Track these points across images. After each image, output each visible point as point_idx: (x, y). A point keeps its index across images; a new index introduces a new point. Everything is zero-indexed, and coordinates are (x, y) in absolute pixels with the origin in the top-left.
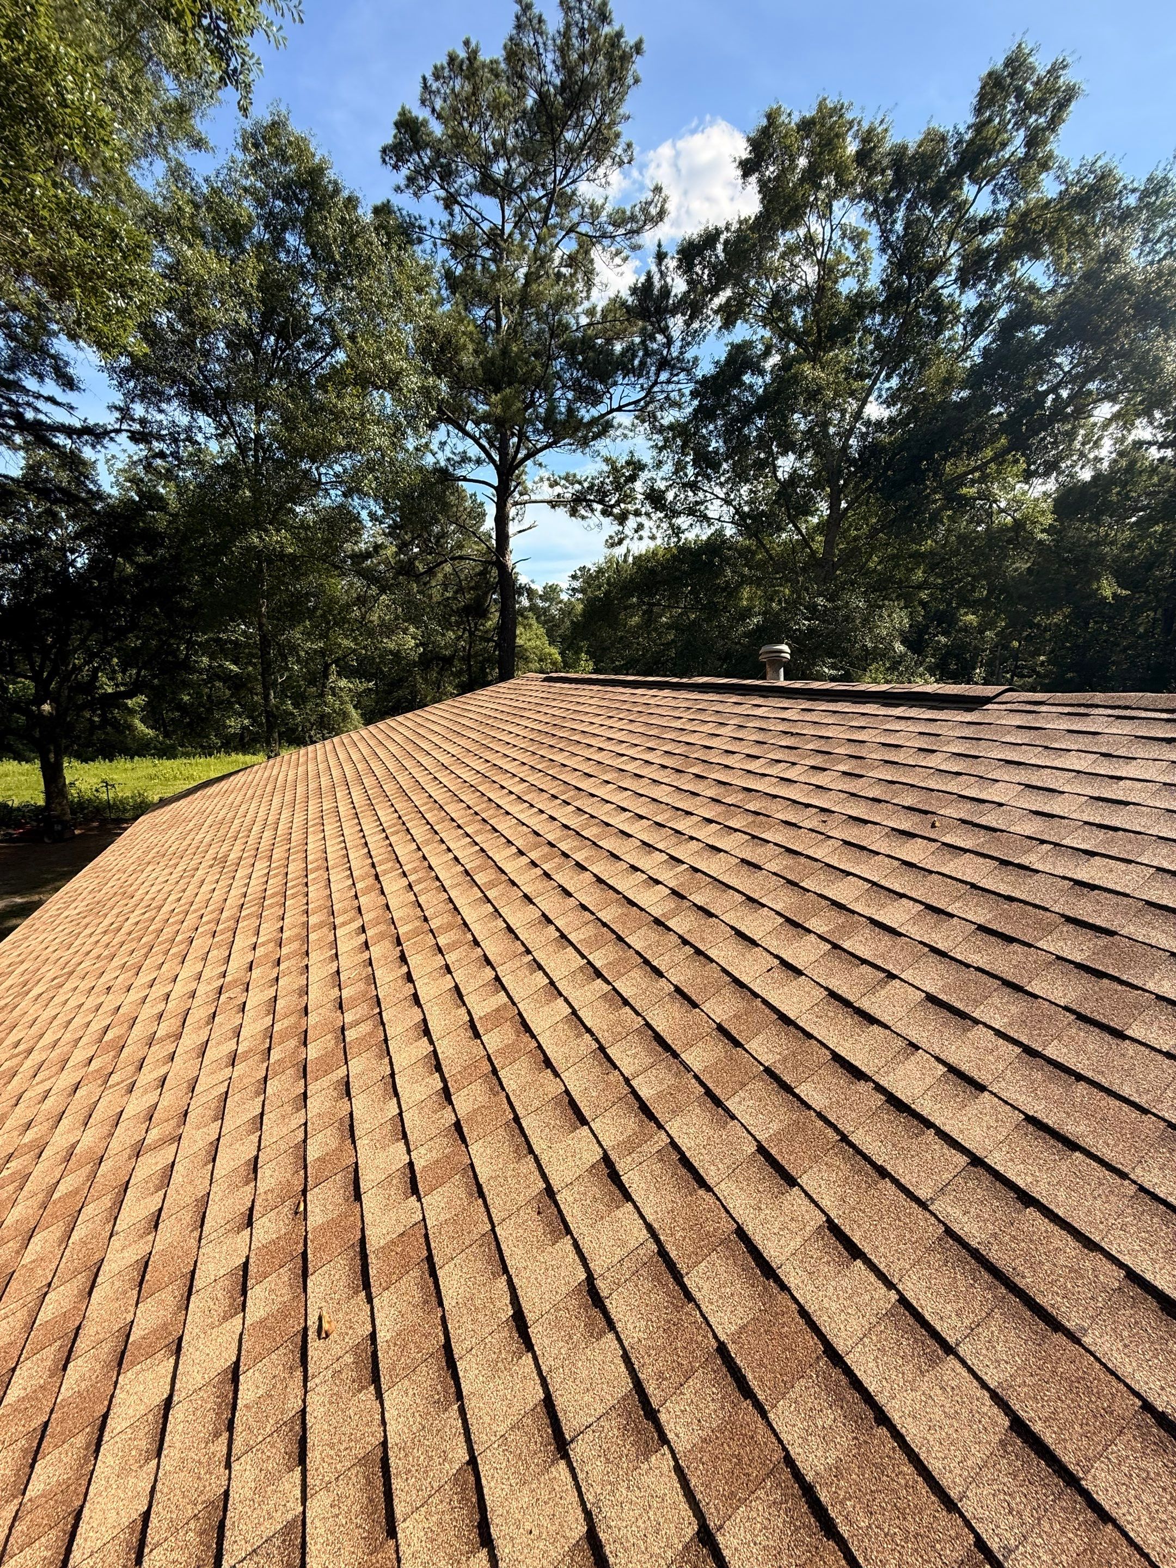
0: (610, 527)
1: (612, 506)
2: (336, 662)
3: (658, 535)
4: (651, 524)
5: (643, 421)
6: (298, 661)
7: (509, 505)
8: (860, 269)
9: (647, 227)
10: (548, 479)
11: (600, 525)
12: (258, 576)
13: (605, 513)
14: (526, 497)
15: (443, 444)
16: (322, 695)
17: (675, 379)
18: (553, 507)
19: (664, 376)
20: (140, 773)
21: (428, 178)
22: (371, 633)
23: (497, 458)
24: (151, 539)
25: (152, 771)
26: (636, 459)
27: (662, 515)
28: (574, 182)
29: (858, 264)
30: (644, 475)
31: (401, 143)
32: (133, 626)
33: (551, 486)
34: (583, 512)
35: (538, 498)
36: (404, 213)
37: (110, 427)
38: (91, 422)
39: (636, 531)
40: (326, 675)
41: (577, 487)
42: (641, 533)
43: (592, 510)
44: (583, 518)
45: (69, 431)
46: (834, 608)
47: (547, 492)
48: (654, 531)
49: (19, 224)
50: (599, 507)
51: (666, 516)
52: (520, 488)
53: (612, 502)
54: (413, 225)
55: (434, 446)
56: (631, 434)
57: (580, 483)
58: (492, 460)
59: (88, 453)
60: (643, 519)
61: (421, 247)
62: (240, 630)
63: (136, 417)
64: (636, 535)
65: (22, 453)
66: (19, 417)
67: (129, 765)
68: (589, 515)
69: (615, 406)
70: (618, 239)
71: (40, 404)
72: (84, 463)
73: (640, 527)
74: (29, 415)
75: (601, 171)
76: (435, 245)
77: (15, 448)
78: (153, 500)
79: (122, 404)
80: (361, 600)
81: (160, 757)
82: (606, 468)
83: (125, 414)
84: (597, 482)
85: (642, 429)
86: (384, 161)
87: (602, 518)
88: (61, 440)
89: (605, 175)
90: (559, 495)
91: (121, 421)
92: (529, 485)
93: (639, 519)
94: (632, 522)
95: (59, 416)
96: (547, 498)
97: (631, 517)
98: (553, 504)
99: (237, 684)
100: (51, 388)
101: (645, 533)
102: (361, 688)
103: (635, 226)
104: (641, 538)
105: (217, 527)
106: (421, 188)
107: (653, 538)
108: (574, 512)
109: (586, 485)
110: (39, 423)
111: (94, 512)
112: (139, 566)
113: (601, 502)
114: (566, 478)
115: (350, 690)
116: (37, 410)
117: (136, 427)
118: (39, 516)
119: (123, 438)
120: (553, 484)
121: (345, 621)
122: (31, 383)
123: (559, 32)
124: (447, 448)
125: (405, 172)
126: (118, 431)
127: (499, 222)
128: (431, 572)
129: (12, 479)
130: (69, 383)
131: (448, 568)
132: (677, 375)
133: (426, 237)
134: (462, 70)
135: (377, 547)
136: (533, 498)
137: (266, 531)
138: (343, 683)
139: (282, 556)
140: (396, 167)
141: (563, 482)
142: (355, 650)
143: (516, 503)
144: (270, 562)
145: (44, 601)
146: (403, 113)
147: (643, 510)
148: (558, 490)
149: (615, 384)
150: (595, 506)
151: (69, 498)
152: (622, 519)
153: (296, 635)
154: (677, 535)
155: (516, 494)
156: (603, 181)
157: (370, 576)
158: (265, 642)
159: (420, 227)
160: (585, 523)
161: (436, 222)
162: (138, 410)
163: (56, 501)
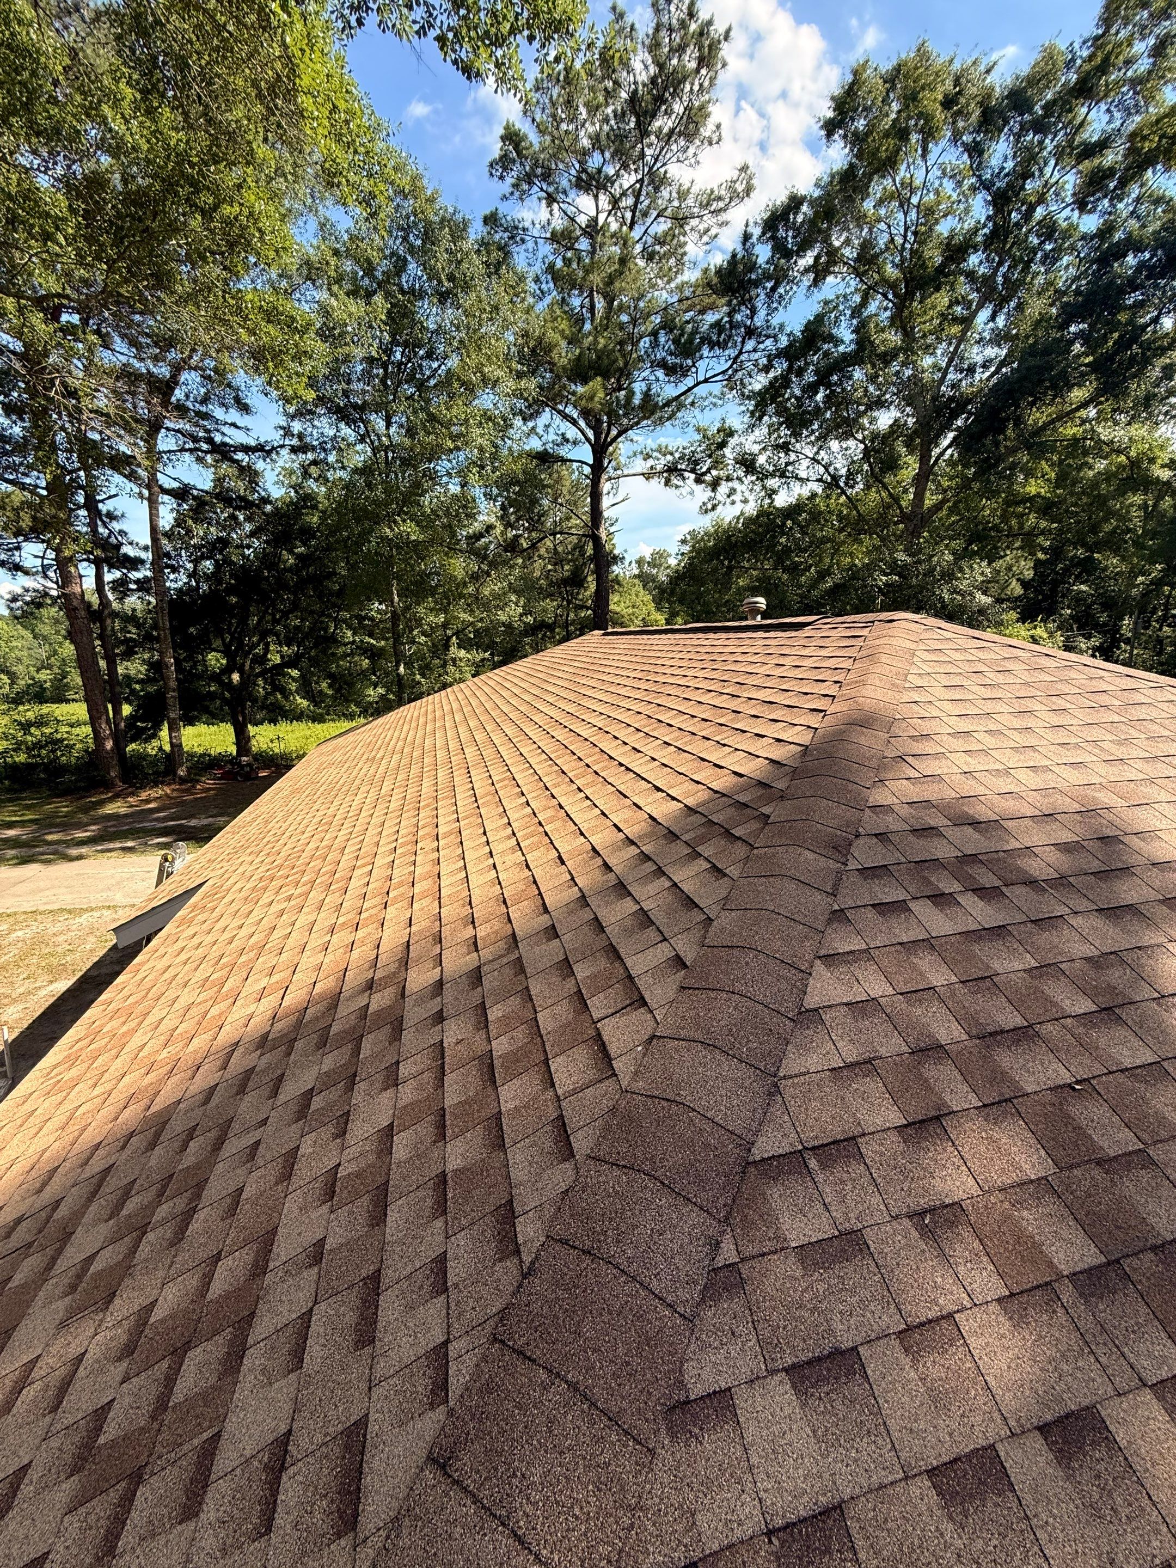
0: (702, 493)
1: (704, 474)
2: (457, 634)
3: (751, 498)
4: (744, 488)
5: (732, 389)
6: (424, 633)
7: (602, 480)
8: (962, 206)
9: (733, 204)
10: (641, 453)
11: (692, 493)
12: (390, 561)
13: (698, 481)
14: (619, 472)
15: (547, 427)
16: (444, 665)
17: (761, 346)
18: (647, 479)
19: (750, 345)
20: (297, 734)
21: (531, 183)
22: (486, 607)
23: (592, 437)
24: (307, 533)
25: (308, 733)
26: (727, 426)
27: (754, 478)
28: (664, 165)
29: (960, 201)
30: (733, 441)
31: (505, 155)
32: (295, 606)
33: (645, 459)
34: (675, 482)
35: (631, 472)
36: (509, 218)
37: (276, 444)
38: (262, 440)
39: (729, 496)
40: (447, 647)
41: (669, 458)
42: (733, 497)
43: (684, 479)
44: (677, 487)
45: (246, 449)
46: (915, 563)
47: (641, 465)
48: (747, 494)
49: (236, 326)
50: (693, 476)
51: (758, 479)
52: (613, 463)
53: (704, 469)
54: (516, 228)
55: (540, 430)
56: (721, 402)
57: (672, 454)
58: (588, 440)
59: (260, 465)
60: (735, 484)
61: (524, 246)
62: (377, 608)
63: (296, 432)
64: (728, 501)
65: (213, 469)
66: (210, 441)
67: (289, 728)
68: (680, 483)
69: (701, 378)
70: (705, 218)
71: (226, 429)
72: (256, 473)
73: (733, 491)
74: (218, 438)
75: (691, 151)
76: (536, 243)
77: (207, 466)
78: (306, 501)
79: (285, 424)
80: (475, 577)
81: (313, 721)
82: (699, 437)
83: (287, 432)
84: (687, 451)
85: (730, 396)
86: (491, 174)
87: (694, 486)
88: (240, 456)
89: (695, 155)
90: (652, 468)
91: (284, 436)
92: (623, 460)
93: (730, 484)
94: (724, 488)
95: (238, 437)
96: (639, 470)
97: (724, 482)
98: (648, 476)
99: (374, 654)
100: (234, 415)
101: (737, 497)
102: (478, 658)
103: (721, 204)
104: (733, 503)
105: (358, 521)
106: (524, 192)
107: (745, 501)
108: (667, 482)
109: (677, 455)
110: (224, 444)
111: (264, 513)
112: (299, 557)
113: (693, 471)
114: (659, 450)
115: (469, 660)
116: (223, 434)
117: (295, 442)
118: (225, 520)
119: (284, 452)
120: (647, 457)
121: (461, 596)
122: (219, 413)
123: (648, 36)
124: (551, 430)
125: (509, 181)
126: (282, 446)
127: (593, 213)
128: (534, 546)
129: (207, 492)
130: (245, 409)
131: (548, 542)
132: (763, 342)
133: (528, 238)
134: (558, 80)
135: (490, 528)
136: (626, 472)
137: (395, 522)
138: (462, 653)
139: (408, 542)
140: (502, 178)
141: (655, 454)
142: (472, 623)
143: (610, 479)
144: (398, 548)
145: (230, 590)
146: (507, 128)
147: (735, 475)
148: (651, 462)
149: (701, 358)
150: (686, 474)
151: (245, 504)
152: (715, 485)
153: (421, 610)
154: (770, 496)
155: (610, 469)
156: (693, 160)
157: (481, 555)
158: (395, 617)
159: (524, 229)
160: (677, 492)
161: (537, 222)
162: (297, 426)
163: (239, 508)
